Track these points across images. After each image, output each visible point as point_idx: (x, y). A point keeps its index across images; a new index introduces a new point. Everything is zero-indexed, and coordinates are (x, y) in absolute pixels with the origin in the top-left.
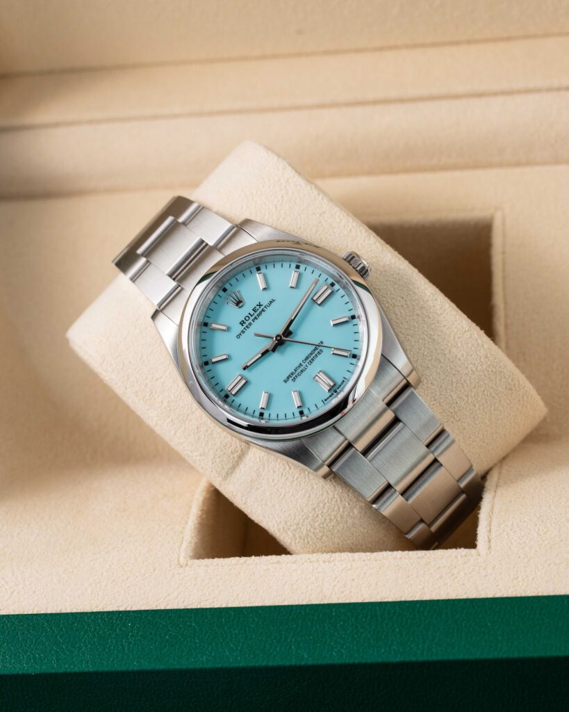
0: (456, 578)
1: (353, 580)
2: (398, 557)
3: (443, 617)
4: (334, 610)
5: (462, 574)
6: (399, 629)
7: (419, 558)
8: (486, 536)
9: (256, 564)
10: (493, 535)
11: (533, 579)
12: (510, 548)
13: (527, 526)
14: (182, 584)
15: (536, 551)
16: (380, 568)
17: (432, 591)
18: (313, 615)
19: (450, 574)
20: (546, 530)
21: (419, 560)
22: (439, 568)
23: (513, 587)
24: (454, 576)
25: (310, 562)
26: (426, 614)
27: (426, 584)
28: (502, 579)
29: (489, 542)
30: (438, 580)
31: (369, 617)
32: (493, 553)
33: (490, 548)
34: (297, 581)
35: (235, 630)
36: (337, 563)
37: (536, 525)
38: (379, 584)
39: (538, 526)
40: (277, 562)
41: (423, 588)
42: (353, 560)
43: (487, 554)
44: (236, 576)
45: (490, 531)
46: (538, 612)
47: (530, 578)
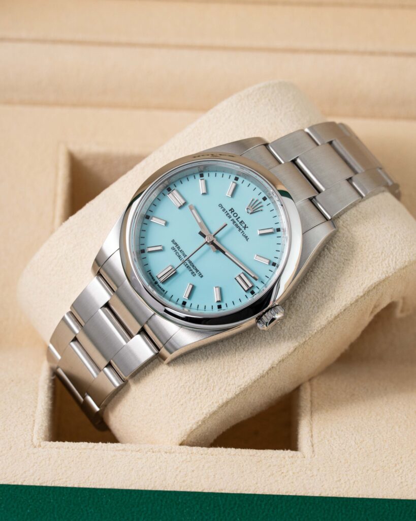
0: (285, 476)
1: (193, 471)
2: (232, 454)
3: (279, 510)
4: (180, 497)
5: (291, 473)
6: (240, 519)
7: (251, 456)
8: (309, 441)
9: (104, 450)
10: (315, 441)
11: (354, 482)
12: (331, 453)
13: (345, 435)
14: (36, 463)
15: (355, 458)
16: (217, 462)
17: (264, 487)
18: (161, 501)
19: (280, 473)
20: (361, 439)
21: (251, 458)
22: (270, 466)
23: (337, 488)
24: (283, 475)
25: (153, 452)
26: (263, 506)
27: (259, 480)
28: (326, 480)
29: (313, 446)
30: (270, 476)
31: (212, 506)
32: (316, 456)
33: (313, 451)
34: (142, 468)
35: (90, 508)
36: (177, 454)
37: (353, 434)
38: (216, 476)
39: (355, 435)
40: (123, 450)
41: (257, 483)
42: (192, 453)
43: (311, 457)
44: (86, 459)
45: (312, 436)
46: (363, 513)
47: (352, 482)
